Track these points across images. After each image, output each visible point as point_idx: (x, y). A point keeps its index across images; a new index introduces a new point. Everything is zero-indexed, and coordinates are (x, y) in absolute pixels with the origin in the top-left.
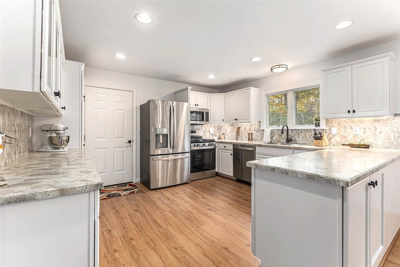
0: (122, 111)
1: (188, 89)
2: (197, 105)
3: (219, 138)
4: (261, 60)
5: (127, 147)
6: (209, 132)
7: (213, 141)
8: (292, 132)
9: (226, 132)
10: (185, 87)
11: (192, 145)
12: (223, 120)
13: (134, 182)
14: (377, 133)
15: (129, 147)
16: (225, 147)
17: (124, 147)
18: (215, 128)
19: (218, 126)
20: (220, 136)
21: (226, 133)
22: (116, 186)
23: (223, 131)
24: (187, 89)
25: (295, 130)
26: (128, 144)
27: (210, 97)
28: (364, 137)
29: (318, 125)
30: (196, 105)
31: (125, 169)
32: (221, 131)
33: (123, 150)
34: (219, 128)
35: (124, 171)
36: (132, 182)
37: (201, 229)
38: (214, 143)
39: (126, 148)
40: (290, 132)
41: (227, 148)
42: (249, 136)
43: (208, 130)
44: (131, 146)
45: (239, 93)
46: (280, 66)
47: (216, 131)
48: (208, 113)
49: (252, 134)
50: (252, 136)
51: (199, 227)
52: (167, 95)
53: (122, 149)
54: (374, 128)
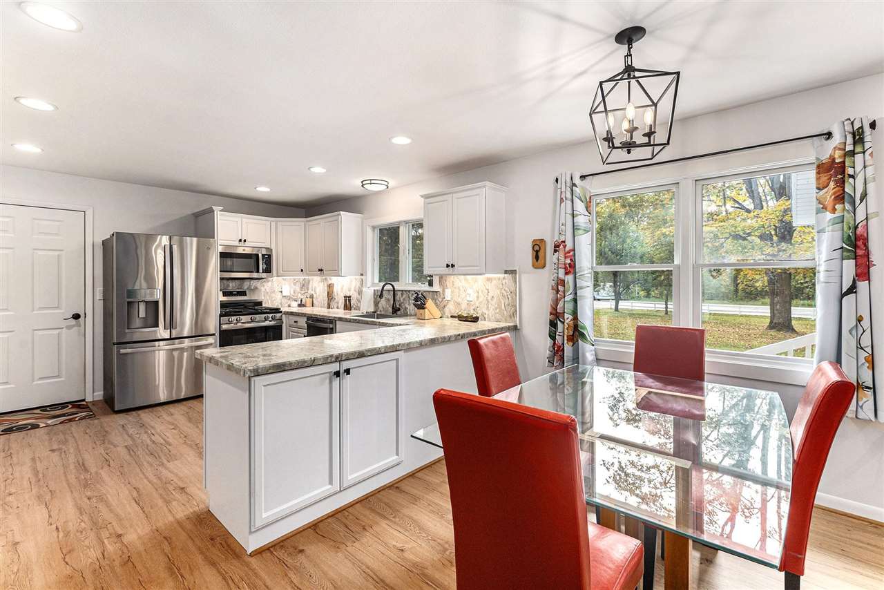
0: (57, 253)
1: (213, 211)
2: (245, 241)
3: (300, 306)
4: (325, 173)
5: (69, 327)
6: (281, 292)
7: (277, 311)
8: (402, 295)
9: (316, 293)
10: (208, 207)
11: (224, 319)
12: (302, 270)
13: (89, 399)
14: (489, 298)
15: (76, 328)
16: (295, 322)
17: (62, 328)
18: (295, 284)
19: (301, 280)
20: (301, 301)
21: (315, 295)
22: (38, 411)
23: (310, 292)
24: (210, 211)
25: (406, 291)
26: (73, 322)
27: (276, 224)
28: (477, 304)
29: (431, 284)
30: (240, 240)
31: (64, 373)
32: (308, 290)
33: (59, 334)
34: (303, 285)
35: (61, 377)
36: (84, 400)
37: (166, 468)
38: (279, 315)
39: (67, 330)
40: (399, 295)
41: (299, 324)
42: (346, 301)
43: (277, 289)
44: (80, 326)
45: (327, 220)
46: (372, 182)
47: (298, 290)
48: (270, 256)
49: (350, 297)
50: (350, 301)
51: (163, 464)
52: (175, 220)
53: (56, 332)
54: (486, 291)
